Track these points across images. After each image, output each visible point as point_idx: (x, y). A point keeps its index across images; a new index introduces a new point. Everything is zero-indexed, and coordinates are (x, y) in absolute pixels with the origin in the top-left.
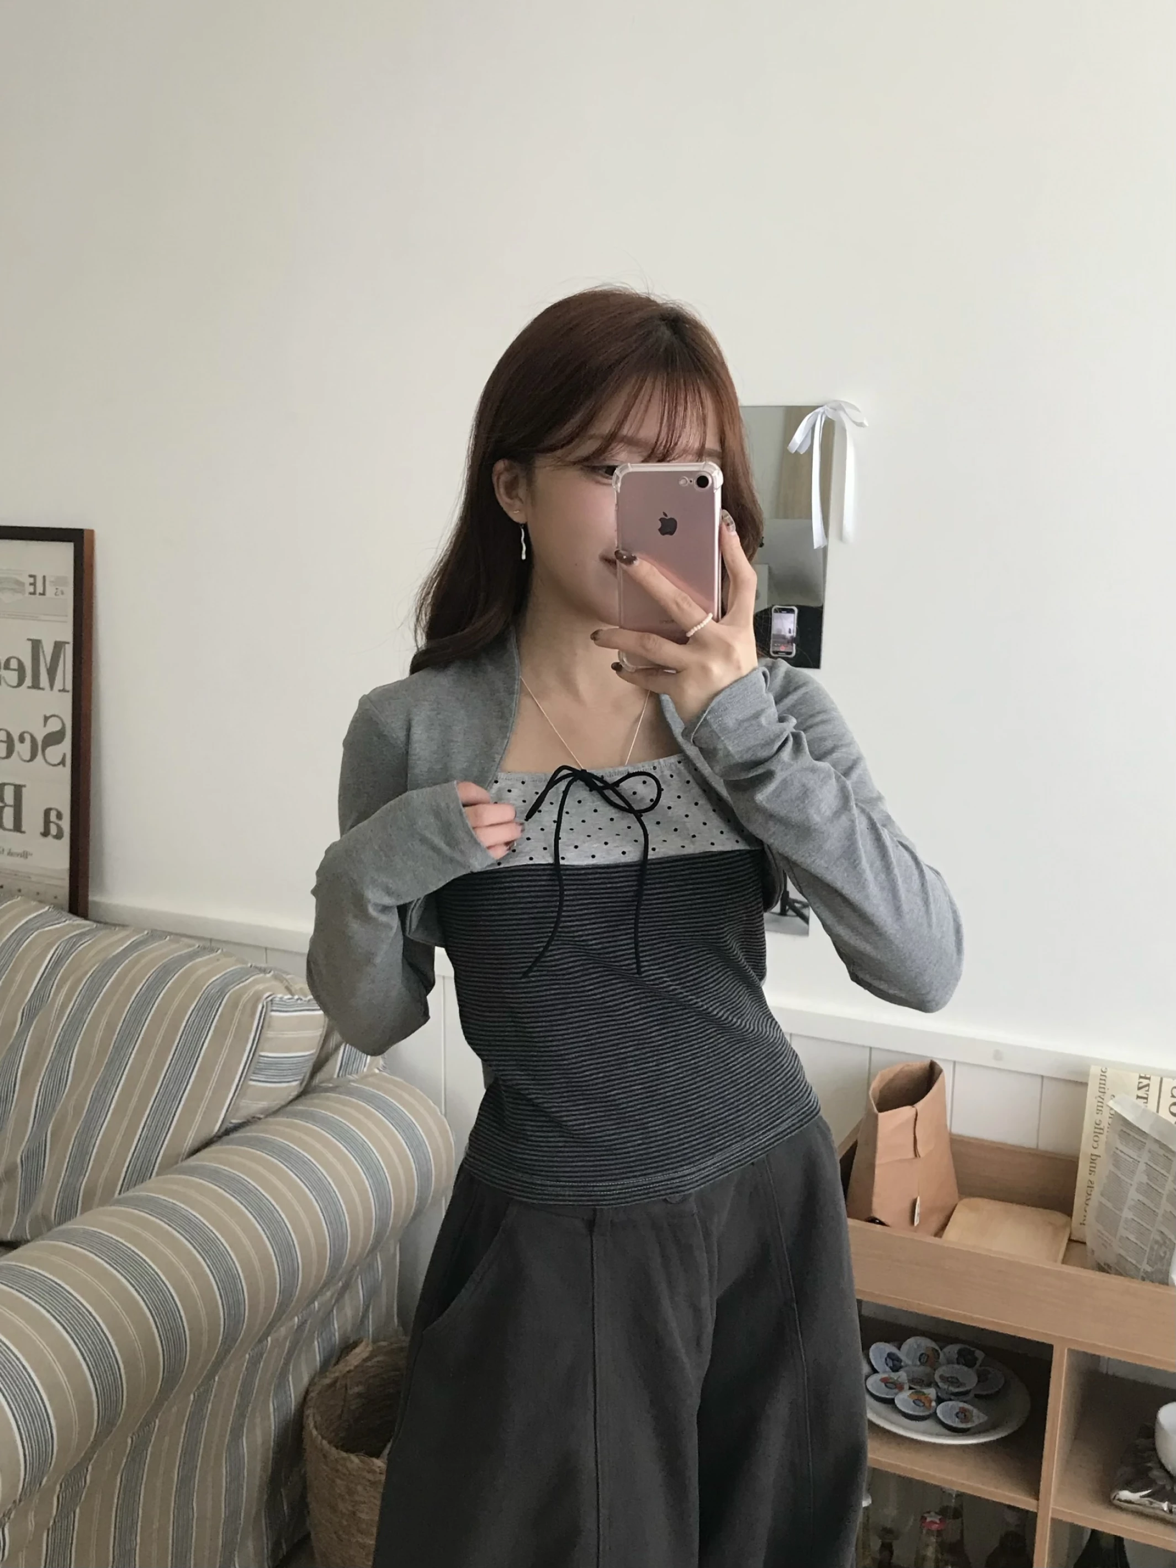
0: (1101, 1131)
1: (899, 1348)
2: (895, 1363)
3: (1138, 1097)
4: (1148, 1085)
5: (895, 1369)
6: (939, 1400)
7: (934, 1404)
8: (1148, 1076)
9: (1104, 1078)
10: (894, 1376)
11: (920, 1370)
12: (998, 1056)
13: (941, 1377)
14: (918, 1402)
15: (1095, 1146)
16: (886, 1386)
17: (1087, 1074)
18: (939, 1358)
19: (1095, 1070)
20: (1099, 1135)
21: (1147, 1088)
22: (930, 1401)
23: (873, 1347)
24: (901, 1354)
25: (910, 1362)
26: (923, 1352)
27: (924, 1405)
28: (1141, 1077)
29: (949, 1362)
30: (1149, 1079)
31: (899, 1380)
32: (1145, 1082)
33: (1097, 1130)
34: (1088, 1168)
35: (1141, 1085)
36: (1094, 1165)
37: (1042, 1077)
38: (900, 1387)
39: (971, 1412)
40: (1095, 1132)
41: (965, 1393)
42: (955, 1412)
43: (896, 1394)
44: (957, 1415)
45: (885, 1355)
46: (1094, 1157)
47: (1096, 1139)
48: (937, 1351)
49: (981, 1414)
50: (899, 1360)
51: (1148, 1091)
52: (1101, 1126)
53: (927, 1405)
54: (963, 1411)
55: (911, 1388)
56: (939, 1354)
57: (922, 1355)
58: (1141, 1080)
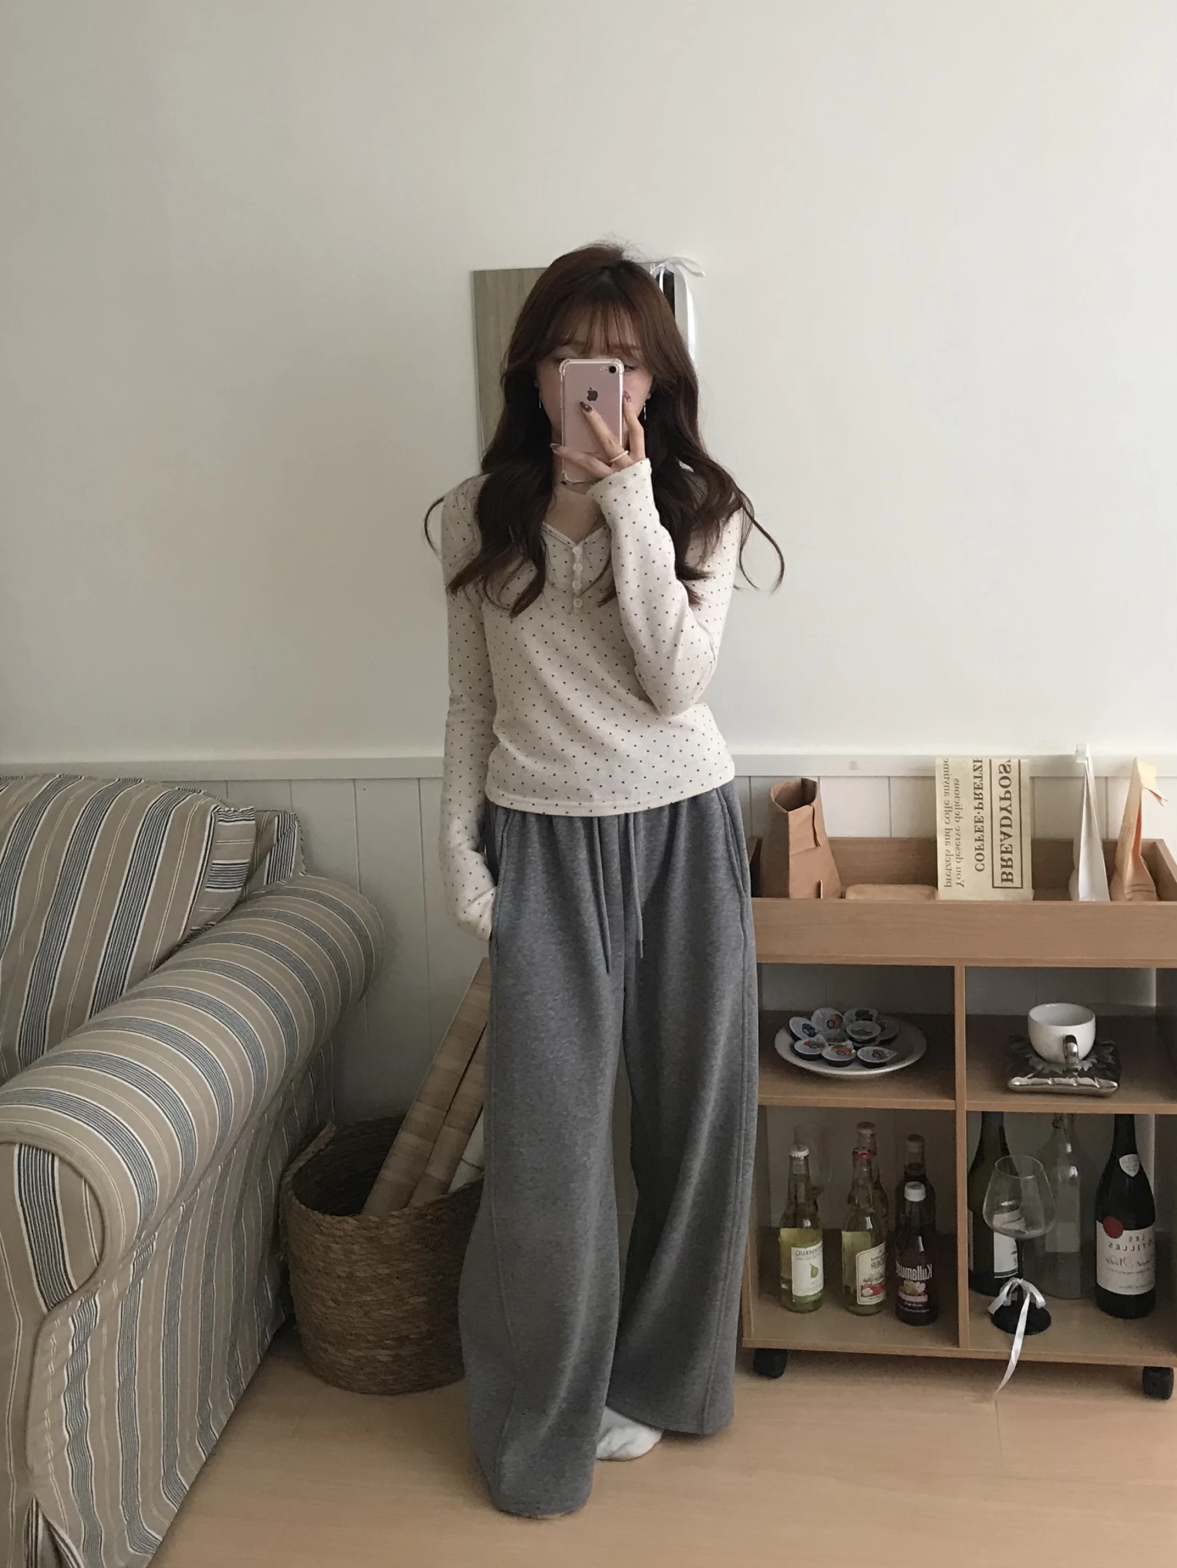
0: (950, 809)
1: (810, 1019)
2: (811, 1032)
3: (975, 777)
4: (981, 766)
5: (812, 1035)
6: (857, 1049)
7: (854, 1051)
8: (980, 759)
9: (946, 766)
10: (814, 1039)
11: (834, 1032)
12: (853, 765)
13: (852, 1031)
14: (840, 1053)
15: (947, 822)
16: (810, 1047)
17: (933, 769)
18: (842, 1022)
19: (939, 763)
20: (949, 813)
21: (980, 769)
22: (850, 1051)
23: (791, 1022)
24: (813, 1023)
25: (821, 1029)
26: (828, 1019)
27: (846, 1054)
28: (975, 761)
29: (851, 1022)
30: (981, 761)
31: (819, 1041)
32: (979, 764)
33: (947, 809)
34: (944, 840)
35: (976, 767)
36: (948, 837)
37: (889, 778)
38: (822, 1046)
39: (883, 1052)
40: (946, 811)
41: (873, 1040)
42: (871, 1054)
43: (822, 1051)
44: (873, 1055)
45: (802, 1027)
46: (947, 831)
47: (947, 816)
48: (840, 1016)
49: (892, 1051)
50: (812, 1028)
51: (982, 771)
52: (950, 805)
53: (848, 1053)
54: (876, 1052)
55: (830, 1045)
56: (842, 1018)
57: (828, 1022)
58: (975, 763)
